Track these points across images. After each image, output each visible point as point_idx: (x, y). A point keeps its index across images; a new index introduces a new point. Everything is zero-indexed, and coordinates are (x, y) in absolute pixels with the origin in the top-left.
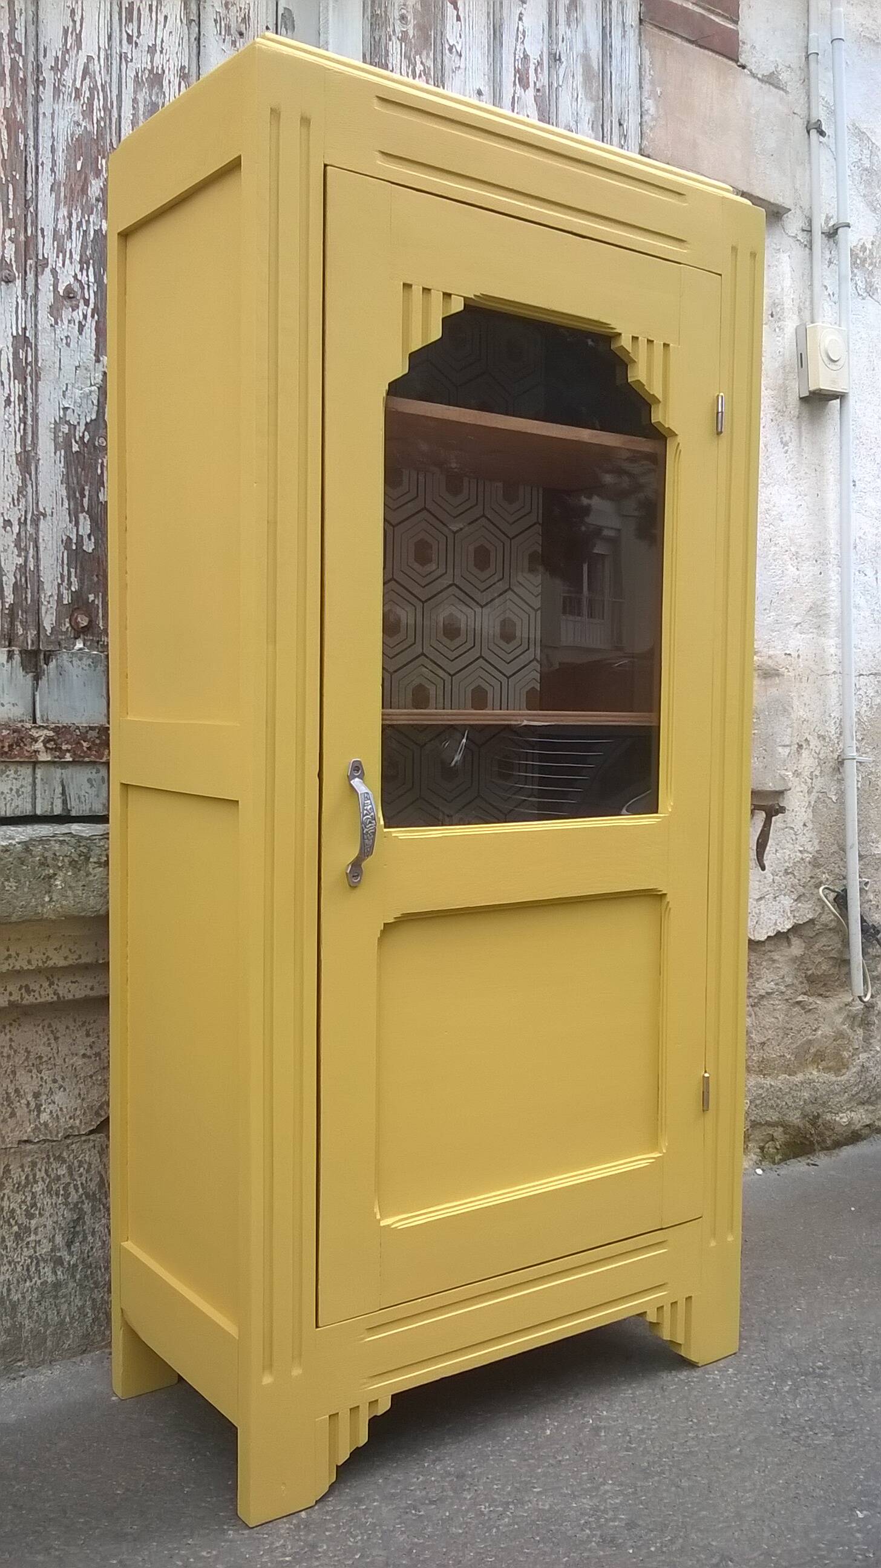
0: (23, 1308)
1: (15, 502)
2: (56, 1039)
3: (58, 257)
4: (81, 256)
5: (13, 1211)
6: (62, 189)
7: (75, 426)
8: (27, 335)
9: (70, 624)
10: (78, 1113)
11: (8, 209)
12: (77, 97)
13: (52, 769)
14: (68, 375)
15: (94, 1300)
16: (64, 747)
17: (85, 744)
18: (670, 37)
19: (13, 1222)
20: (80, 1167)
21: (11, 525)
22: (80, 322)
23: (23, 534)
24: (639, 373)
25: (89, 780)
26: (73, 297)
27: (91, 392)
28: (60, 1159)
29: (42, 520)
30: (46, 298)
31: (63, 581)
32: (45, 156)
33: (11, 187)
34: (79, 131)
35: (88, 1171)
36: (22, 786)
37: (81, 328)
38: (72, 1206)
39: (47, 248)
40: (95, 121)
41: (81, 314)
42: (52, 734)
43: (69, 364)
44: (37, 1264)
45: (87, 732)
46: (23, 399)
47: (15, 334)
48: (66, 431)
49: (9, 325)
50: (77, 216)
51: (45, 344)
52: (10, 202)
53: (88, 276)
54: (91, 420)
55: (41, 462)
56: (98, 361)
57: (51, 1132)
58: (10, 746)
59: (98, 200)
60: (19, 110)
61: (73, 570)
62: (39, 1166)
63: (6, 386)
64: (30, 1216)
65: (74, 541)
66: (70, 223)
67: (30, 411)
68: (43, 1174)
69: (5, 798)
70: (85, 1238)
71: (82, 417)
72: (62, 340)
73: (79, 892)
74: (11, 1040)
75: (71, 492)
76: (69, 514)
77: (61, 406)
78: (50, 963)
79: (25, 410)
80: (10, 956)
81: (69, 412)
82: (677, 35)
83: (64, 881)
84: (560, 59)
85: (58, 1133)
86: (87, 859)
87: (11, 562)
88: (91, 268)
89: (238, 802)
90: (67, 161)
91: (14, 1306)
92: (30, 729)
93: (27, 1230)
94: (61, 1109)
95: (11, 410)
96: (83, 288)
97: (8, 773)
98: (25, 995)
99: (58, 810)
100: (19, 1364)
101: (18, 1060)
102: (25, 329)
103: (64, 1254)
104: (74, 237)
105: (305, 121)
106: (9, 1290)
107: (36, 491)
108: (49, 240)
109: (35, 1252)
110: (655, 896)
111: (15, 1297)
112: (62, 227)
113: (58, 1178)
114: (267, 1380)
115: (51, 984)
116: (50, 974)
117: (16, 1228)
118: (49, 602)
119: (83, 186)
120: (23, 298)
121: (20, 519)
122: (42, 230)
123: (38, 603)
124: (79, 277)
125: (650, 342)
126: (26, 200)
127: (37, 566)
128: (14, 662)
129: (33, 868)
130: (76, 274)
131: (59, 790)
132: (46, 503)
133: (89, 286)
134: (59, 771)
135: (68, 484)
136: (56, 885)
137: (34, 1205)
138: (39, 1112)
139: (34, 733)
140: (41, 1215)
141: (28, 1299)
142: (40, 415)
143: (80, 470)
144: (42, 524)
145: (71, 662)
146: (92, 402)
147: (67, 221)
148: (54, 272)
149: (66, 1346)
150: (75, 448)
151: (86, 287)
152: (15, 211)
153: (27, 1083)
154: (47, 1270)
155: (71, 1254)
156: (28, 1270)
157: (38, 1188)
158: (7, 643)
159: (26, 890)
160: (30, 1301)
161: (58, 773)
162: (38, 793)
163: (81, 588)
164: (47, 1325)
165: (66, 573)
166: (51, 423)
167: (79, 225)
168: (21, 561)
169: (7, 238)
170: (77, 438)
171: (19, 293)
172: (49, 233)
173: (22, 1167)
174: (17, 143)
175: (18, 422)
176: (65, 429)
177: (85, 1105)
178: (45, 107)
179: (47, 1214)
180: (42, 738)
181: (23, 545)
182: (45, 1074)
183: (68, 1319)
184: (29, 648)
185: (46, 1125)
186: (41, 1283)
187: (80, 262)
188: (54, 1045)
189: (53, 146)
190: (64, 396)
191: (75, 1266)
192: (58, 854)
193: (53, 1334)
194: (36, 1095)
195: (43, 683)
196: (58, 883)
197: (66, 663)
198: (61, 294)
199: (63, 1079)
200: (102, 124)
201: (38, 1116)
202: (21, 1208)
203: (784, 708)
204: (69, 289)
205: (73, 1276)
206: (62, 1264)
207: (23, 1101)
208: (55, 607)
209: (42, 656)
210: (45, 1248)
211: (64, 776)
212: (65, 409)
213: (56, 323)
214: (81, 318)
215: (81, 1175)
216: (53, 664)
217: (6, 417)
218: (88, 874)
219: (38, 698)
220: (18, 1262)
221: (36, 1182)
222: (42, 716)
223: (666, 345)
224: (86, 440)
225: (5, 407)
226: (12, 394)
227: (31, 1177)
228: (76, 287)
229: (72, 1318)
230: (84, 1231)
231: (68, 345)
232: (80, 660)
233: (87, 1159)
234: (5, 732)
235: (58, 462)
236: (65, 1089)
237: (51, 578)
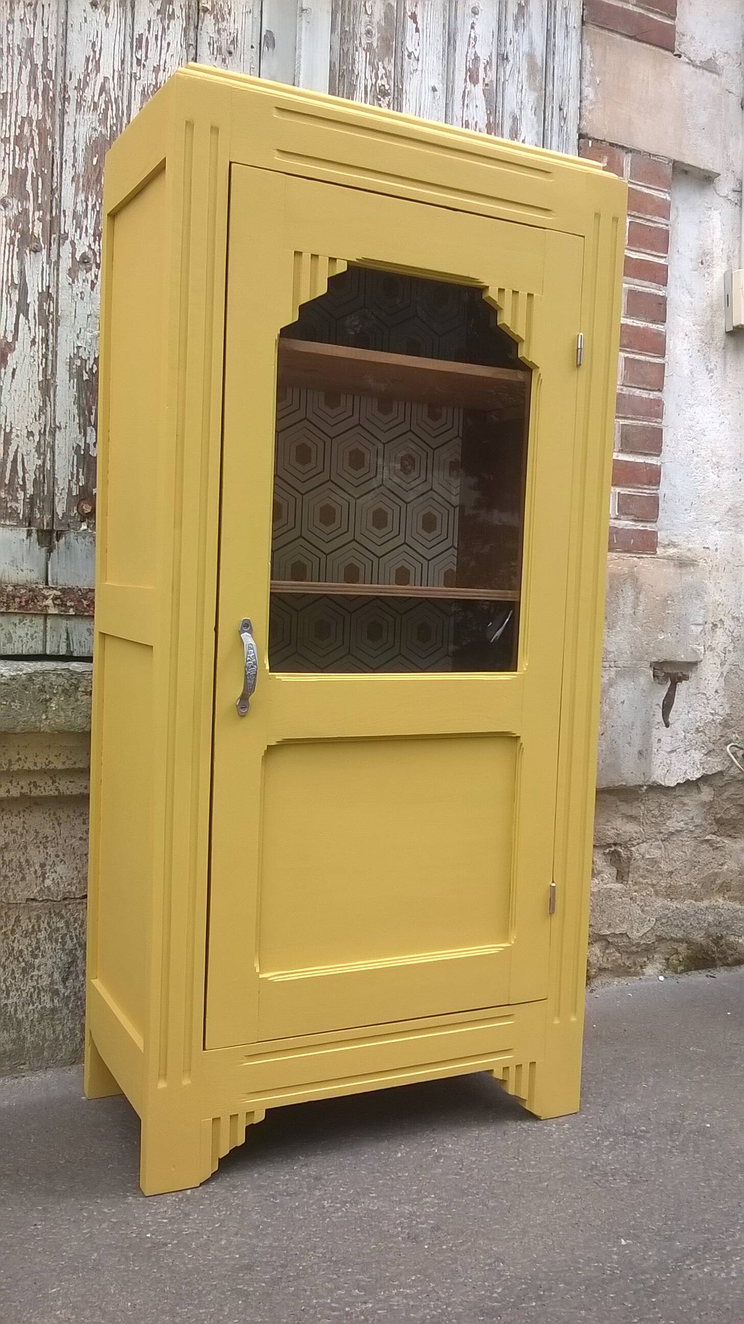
0: (27, 1025)
1: (37, 418)
2: (59, 824)
3: (76, 231)
4: (95, 231)
5: (21, 951)
6: (81, 180)
7: (86, 361)
8: (50, 291)
9: (77, 510)
10: (75, 881)
11: (38, 196)
12: (95, 109)
13: (60, 620)
14: (81, 321)
16: (69, 604)
17: (85, 602)
18: (610, 34)
19: (21, 959)
20: (75, 922)
21: (33, 436)
22: (92, 281)
23: (42, 442)
24: (505, 319)
25: (88, 630)
26: (88, 262)
27: (99, 334)
28: (59, 915)
29: (58, 432)
30: (66, 263)
31: (72, 478)
32: (68, 155)
33: (40, 179)
34: (95, 135)
35: (81, 926)
36: (36, 632)
37: (93, 285)
38: (67, 951)
39: (68, 225)
40: (109, 126)
41: (93, 275)
42: (59, 593)
43: (83, 312)
44: (39, 993)
45: (87, 593)
46: (45, 340)
47: (40, 291)
48: (79, 364)
49: (36, 285)
50: (92, 199)
51: (64, 298)
52: (40, 191)
53: (99, 245)
54: (99, 356)
55: (58, 388)
57: (52, 894)
58: (27, 602)
60: (49, 121)
61: (81, 470)
62: (42, 919)
63: (33, 331)
64: (35, 956)
65: (83, 448)
66: (87, 205)
67: (51, 349)
68: (46, 925)
69: (22, 641)
70: (77, 976)
71: (92, 353)
72: (77, 295)
73: (70, 713)
74: (24, 822)
75: (81, 411)
76: (79, 427)
77: (76, 345)
78: (52, 766)
79: (47, 349)
80: (20, 759)
81: (81, 350)
82: (617, 32)
83: (58, 704)
84: (507, 58)
85: (58, 895)
86: (77, 688)
87: (33, 463)
88: (103, 239)
89: (152, 647)
90: (85, 159)
91: (19, 1023)
92: (42, 589)
93: (32, 966)
94: (61, 878)
95: (36, 349)
96: (95, 255)
97: (25, 622)
98: (33, 789)
99: (63, 652)
100: (21, 1067)
101: (30, 837)
102: (49, 287)
103: (60, 987)
104: (89, 216)
105: (215, 130)
106: (16, 1010)
107: (54, 410)
108: (69, 219)
109: (38, 984)
110: (511, 738)
111: (20, 1016)
112: (80, 208)
113: (58, 929)
114: (162, 1085)
115: (54, 782)
116: (53, 774)
117: (23, 964)
118: (61, 494)
119: (97, 177)
120: (47, 263)
121: (40, 431)
122: (64, 211)
123: (52, 494)
124: (93, 247)
125: (515, 293)
126: (52, 189)
127: (53, 466)
128: (32, 538)
129: (34, 693)
130: (90, 245)
131: (64, 636)
132: (61, 419)
133: (100, 253)
134: (64, 622)
135: (79, 405)
136: (52, 707)
137: (38, 948)
138: (44, 878)
139: (45, 592)
140: (43, 956)
142: (58, 352)
143: (88, 394)
144: (58, 435)
145: (77, 539)
146: (100, 342)
147: (84, 204)
148: (73, 243)
149: (59, 1058)
150: (86, 377)
151: (98, 254)
152: (43, 198)
153: (36, 856)
154: (46, 998)
155: (66, 987)
156: (31, 996)
157: (42, 935)
158: (27, 524)
159: (27, 709)
160: (32, 1020)
161: (64, 623)
162: (48, 637)
163: (87, 483)
164: (44, 1039)
165: (75, 472)
166: (67, 358)
167: (94, 207)
168: (40, 462)
169: (36, 218)
170: (87, 370)
171: (45, 260)
172: (69, 213)
173: (30, 918)
174: (46, 146)
175: (41, 357)
176: (78, 362)
177: (80, 876)
178: (69, 118)
179: (48, 956)
180: (52, 597)
181: (42, 451)
182: (50, 850)
183: (61, 1037)
184: (45, 528)
185: (49, 888)
186: (41, 1008)
187: (94, 235)
188: (57, 829)
189: (74, 147)
190: (78, 337)
191: (69, 997)
192: (54, 684)
193: (49, 1047)
194: (43, 866)
195: (54, 554)
196: (53, 705)
197: (72, 541)
198: (78, 260)
199: (64, 855)
200: (114, 128)
201: (43, 881)
202: (27, 950)
203: (698, 593)
204: (84, 256)
205: (67, 1005)
206: (58, 995)
207: (32, 869)
208: (66, 498)
209: (55, 535)
210: (46, 981)
211: (68, 626)
212: (79, 347)
213: (73, 282)
214: (93, 277)
215: (75, 929)
216: (62, 541)
217: (32, 354)
218: (77, 700)
219: (50, 566)
220: (24, 990)
221: (40, 931)
222: (53, 580)
223: (530, 295)
224: (94, 371)
225: (31, 346)
226: (37, 337)
227: (36, 927)
228: (90, 254)
229: (65, 1037)
230: (77, 971)
231: (82, 298)
232: (84, 538)
233: (81, 917)
234: (23, 591)
235: (71, 388)
236: (65, 863)
237: (63, 476)
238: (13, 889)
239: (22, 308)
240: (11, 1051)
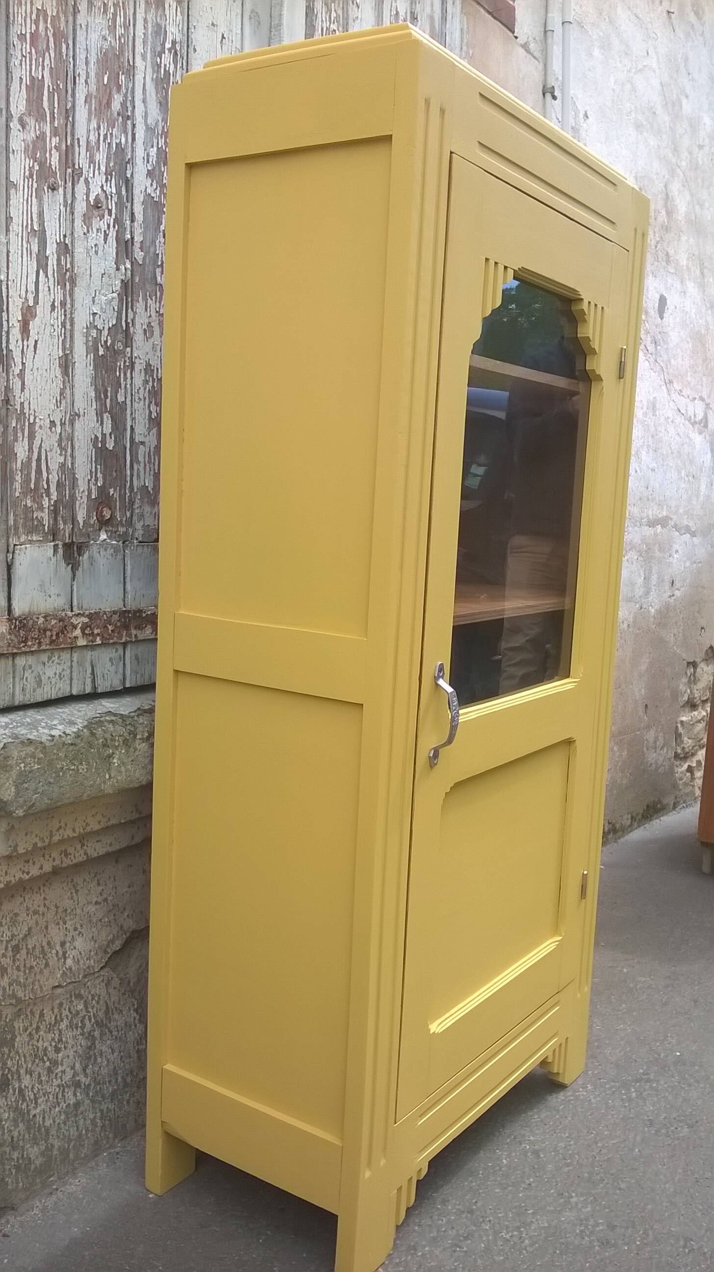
0: (53, 1132)
1: (58, 404)
2: (77, 891)
3: (90, 167)
4: (106, 168)
5: (45, 1049)
6: (93, 101)
7: (101, 331)
8: (67, 242)
9: (97, 516)
10: (92, 953)
11: (54, 118)
12: (105, 12)
13: (85, 651)
14: (96, 283)
15: (101, 1111)
16: (96, 631)
17: (110, 628)
18: (478, 7)
19: (45, 1058)
20: (92, 1000)
21: (55, 426)
22: (105, 231)
23: (63, 434)
25: (111, 660)
26: (100, 207)
27: (113, 298)
28: (79, 996)
29: (77, 421)
30: (81, 207)
31: (91, 477)
32: (81, 70)
33: (56, 94)
34: (106, 45)
35: (98, 1003)
36: (63, 670)
37: (106, 235)
38: (87, 1035)
39: (82, 160)
40: (117, 37)
41: (106, 223)
42: (86, 620)
43: (97, 271)
44: (63, 1091)
45: (111, 616)
46: (63, 304)
47: (58, 241)
48: (95, 336)
49: (54, 233)
50: (104, 128)
51: (79, 250)
52: (56, 111)
53: (111, 187)
54: (113, 325)
55: (76, 364)
56: (118, 269)
57: (74, 975)
58: (57, 635)
59: (119, 114)
60: (63, 19)
61: (99, 467)
62: (64, 1005)
63: (52, 291)
64: (57, 1050)
65: (100, 439)
66: (99, 135)
67: (68, 316)
68: (67, 1012)
69: (51, 683)
70: (95, 1059)
71: (106, 322)
72: (92, 247)
73: (129, 767)
74: (45, 899)
75: (98, 394)
76: (97, 413)
77: (91, 312)
78: (88, 829)
79: (65, 315)
80: (60, 827)
81: (97, 317)
82: (482, 6)
83: (119, 759)
84: (417, 18)
85: (79, 974)
86: (135, 736)
87: (55, 461)
88: (113, 179)
89: (362, 705)
90: (97, 74)
91: (47, 1131)
92: (71, 617)
93: (55, 1063)
94: (81, 954)
95: (55, 315)
96: (107, 198)
97: (53, 658)
98: (64, 859)
99: (88, 690)
100: (51, 1179)
101: (50, 915)
102: (65, 236)
104: (101, 149)
105: (442, 111)
106: (44, 1118)
107: (73, 393)
108: (83, 150)
109: (62, 1081)
110: (568, 742)
111: (48, 1123)
112: (93, 138)
113: (78, 1013)
115: (83, 845)
116: (85, 838)
117: (48, 1064)
118: (81, 497)
119: (108, 100)
120: (64, 206)
121: (61, 419)
122: (78, 139)
123: (73, 497)
124: (105, 189)
125: (596, 305)
126: (66, 110)
127: (73, 465)
128: (58, 555)
129: (98, 749)
130: (102, 185)
131: (89, 671)
132: (80, 405)
133: (111, 196)
134: (89, 653)
135: (95, 386)
136: (114, 763)
137: (60, 1040)
138: (65, 958)
139: (74, 621)
140: (65, 1048)
141: (57, 1123)
142: (75, 319)
144: (78, 425)
145: (99, 552)
146: (114, 308)
147: (97, 132)
148: (87, 181)
149: (83, 1155)
150: (101, 352)
151: (110, 197)
152: (59, 120)
153: (56, 935)
154: (69, 1094)
155: (86, 1076)
156: (57, 1098)
157: (63, 1026)
158: (52, 538)
159: (93, 770)
160: (59, 1124)
161: (89, 655)
162: (75, 675)
163: (104, 483)
164: (70, 1140)
165: (94, 470)
166: (84, 328)
167: (106, 136)
168: (62, 460)
169: (53, 145)
170: (103, 342)
171: (62, 201)
172: (83, 143)
173: (53, 1010)
174: (61, 53)
175: (60, 327)
176: (94, 333)
177: (96, 945)
178: (81, 19)
179: (70, 1046)
180: (80, 625)
181: (63, 444)
182: (69, 925)
183: (84, 1132)
184: (67, 541)
185: (70, 969)
186: (67, 1107)
187: (106, 174)
188: (75, 898)
189: (87, 58)
190: (94, 302)
191: (89, 1085)
192: (114, 735)
193: (74, 1147)
194: (63, 944)
195: (79, 573)
196: (115, 761)
197: (96, 555)
198: (92, 203)
199: (81, 926)
200: (123, 41)
201: (64, 963)
202: (51, 1045)
204: (97, 199)
205: (88, 1095)
206: (80, 1086)
207: (54, 951)
208: (86, 502)
209: (75, 548)
210: (68, 1077)
211: (93, 658)
212: (94, 314)
213: (88, 231)
214: (106, 227)
215: (93, 1007)
216: (86, 556)
217: (52, 322)
218: (136, 749)
219: (75, 588)
220: (50, 1093)
221: (62, 1020)
222: (78, 604)
223: (603, 308)
224: (109, 344)
225: (51, 312)
226: (56, 300)
227: (58, 1018)
228: (102, 198)
229: (87, 1130)
230: (95, 1054)
231: (96, 252)
232: (106, 550)
233: (98, 992)
234: (53, 622)
235: (88, 365)
236: (83, 935)
237: (83, 475)
238: (39, 981)
239: (42, 263)
240: (41, 1165)
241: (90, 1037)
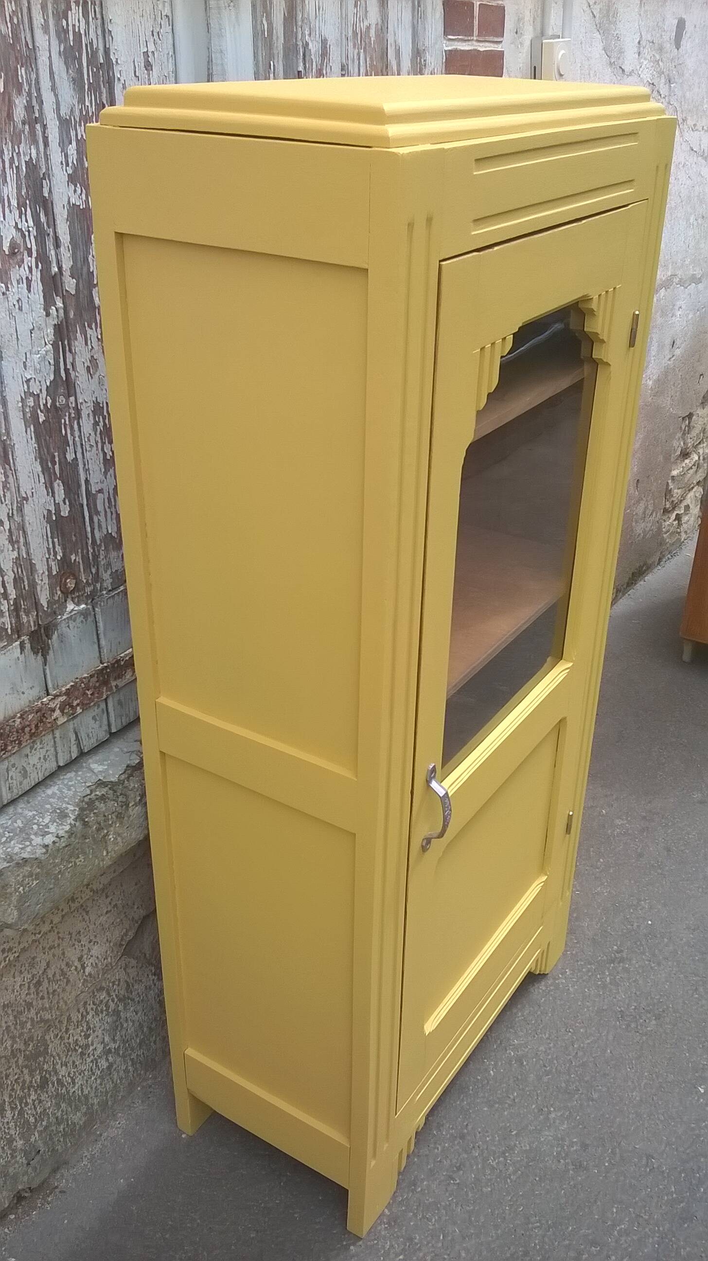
0: (92, 1095)
2: (87, 913)
4: (18, 199)
5: (76, 1041)
7: (38, 395)
9: (61, 590)
10: (108, 952)
13: (67, 725)
14: (25, 343)
15: (132, 1060)
16: (75, 703)
17: (89, 692)
19: (77, 1048)
20: (113, 986)
22: (27, 278)
23: (13, 527)
25: (94, 718)
26: (18, 252)
27: (47, 352)
28: (101, 989)
29: (25, 505)
31: (49, 554)
35: (118, 985)
36: (47, 751)
37: (29, 282)
38: (112, 1013)
41: (26, 268)
42: (64, 698)
43: (24, 329)
44: (97, 1063)
45: (89, 680)
48: (32, 404)
50: (8, 150)
53: (27, 221)
54: (51, 382)
55: (16, 446)
56: (48, 315)
57: (94, 977)
58: (37, 726)
59: (24, 123)
61: (56, 540)
62: (88, 1003)
64: (87, 1036)
65: (53, 512)
68: (92, 1006)
69: (36, 768)
70: (122, 1026)
71: (43, 382)
72: (14, 305)
75: (44, 466)
76: (46, 486)
77: (24, 379)
81: (32, 382)
83: (114, 833)
85: (99, 975)
86: (128, 805)
87: (7, 560)
88: (28, 209)
91: (86, 1097)
92: (48, 703)
93: (86, 1047)
94: (98, 958)
96: (24, 236)
97: (36, 746)
99: (75, 754)
100: (95, 1127)
101: (65, 943)
103: (112, 1046)
106: (82, 1090)
107: (17, 479)
109: (94, 1056)
110: (561, 723)
111: (86, 1092)
113: (101, 1001)
114: (373, 1163)
118: (42, 580)
119: (9, 110)
121: (8, 514)
123: (33, 585)
124: (20, 227)
125: (607, 292)
127: (28, 553)
128: (26, 651)
129: (93, 837)
130: (16, 223)
131: (73, 737)
132: (26, 487)
133: (29, 231)
134: (71, 724)
135: (41, 458)
136: (110, 839)
137: (89, 1028)
138: (84, 969)
139: (52, 705)
140: (94, 1032)
141: (94, 1087)
142: (7, 397)
143: (48, 438)
144: (27, 509)
145: (68, 625)
146: (49, 362)
149: (120, 1098)
150: (42, 419)
151: (27, 233)
153: (73, 954)
154: (102, 1062)
155: (115, 1042)
156: (92, 1070)
157: (89, 1017)
158: (16, 637)
159: (90, 856)
161: (71, 727)
162: (59, 750)
163: (64, 553)
164: (107, 1093)
165: (51, 546)
166: (18, 402)
167: (12, 160)
168: (15, 554)
170: (42, 407)
173: (78, 1011)
176: (31, 402)
177: (112, 944)
179: (98, 1028)
180: (58, 706)
181: (14, 538)
182: (84, 941)
183: (119, 1081)
184: (33, 629)
185: (90, 974)
186: (101, 1073)
187: (19, 207)
188: (87, 918)
190: (25, 367)
192: (106, 814)
193: (111, 1096)
194: (80, 959)
195: (51, 656)
196: (111, 837)
197: (64, 629)
198: (7, 253)
199: (96, 936)
200: (15, 21)
201: (84, 972)
202: (81, 1036)
204: (12, 245)
205: (118, 1054)
206: (111, 1052)
207: (73, 968)
208: (47, 582)
209: (44, 633)
210: (100, 1048)
211: (76, 726)
212: (28, 381)
213: (7, 288)
214: (28, 272)
215: (114, 991)
216: (55, 637)
219: (48, 672)
220: (85, 1070)
221: (88, 1013)
222: (54, 686)
223: (614, 289)
224: (49, 406)
227: (84, 1013)
228: (19, 241)
229: (121, 1079)
230: (121, 1023)
231: (20, 309)
232: (75, 621)
233: (117, 978)
234: (30, 717)
235: (29, 440)
236: (98, 943)
237: (40, 556)
238: (62, 998)
240: (84, 1123)
241: (116, 1013)
